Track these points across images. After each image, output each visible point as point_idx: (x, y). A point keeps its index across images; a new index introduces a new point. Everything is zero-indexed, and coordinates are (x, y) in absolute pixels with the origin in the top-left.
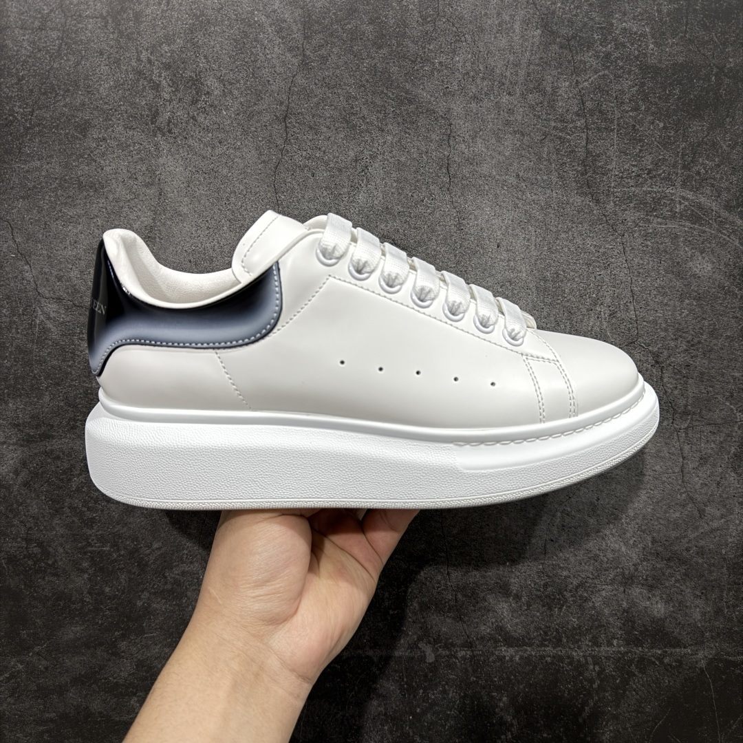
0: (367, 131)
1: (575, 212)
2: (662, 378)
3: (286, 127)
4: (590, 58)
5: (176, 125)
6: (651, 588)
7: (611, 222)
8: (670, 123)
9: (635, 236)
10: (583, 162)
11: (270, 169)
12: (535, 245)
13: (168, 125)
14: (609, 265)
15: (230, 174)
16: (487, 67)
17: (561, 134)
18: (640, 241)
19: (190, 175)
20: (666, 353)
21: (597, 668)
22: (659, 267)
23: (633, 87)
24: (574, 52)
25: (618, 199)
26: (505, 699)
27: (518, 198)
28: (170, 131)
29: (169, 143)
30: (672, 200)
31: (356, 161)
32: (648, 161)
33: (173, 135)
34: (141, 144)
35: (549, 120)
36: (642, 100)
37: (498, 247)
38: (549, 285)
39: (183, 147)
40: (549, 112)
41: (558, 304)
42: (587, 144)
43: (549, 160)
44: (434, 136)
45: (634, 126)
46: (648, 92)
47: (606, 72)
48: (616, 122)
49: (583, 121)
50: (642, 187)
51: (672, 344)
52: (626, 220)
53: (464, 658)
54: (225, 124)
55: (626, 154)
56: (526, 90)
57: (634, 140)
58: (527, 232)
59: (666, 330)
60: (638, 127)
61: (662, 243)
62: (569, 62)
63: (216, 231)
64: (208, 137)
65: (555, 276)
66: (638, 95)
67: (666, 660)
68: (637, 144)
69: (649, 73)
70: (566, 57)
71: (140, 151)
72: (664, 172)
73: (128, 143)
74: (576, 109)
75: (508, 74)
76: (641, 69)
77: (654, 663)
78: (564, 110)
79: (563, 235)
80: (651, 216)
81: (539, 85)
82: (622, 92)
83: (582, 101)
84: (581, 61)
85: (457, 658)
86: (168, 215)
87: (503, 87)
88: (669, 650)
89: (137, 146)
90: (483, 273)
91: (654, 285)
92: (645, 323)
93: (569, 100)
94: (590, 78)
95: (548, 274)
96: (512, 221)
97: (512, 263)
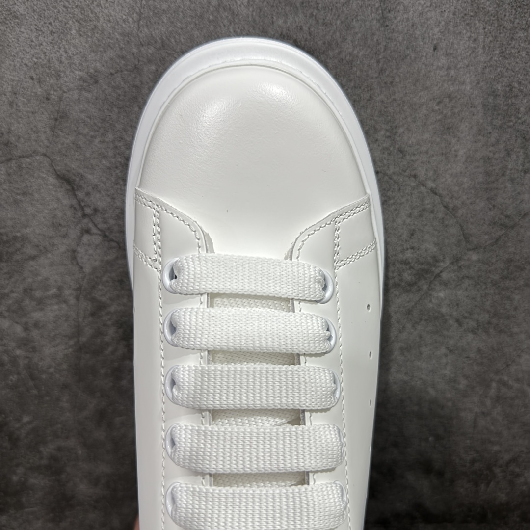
12: (484, 47)
37: (435, 49)
38: (500, 101)
41: (510, 127)
58: (473, 30)
63: (62, 36)
65: (508, 89)
79: (521, 34)
90: (414, 85)
95: (499, 87)
96: (454, 14)
97: (453, 72)
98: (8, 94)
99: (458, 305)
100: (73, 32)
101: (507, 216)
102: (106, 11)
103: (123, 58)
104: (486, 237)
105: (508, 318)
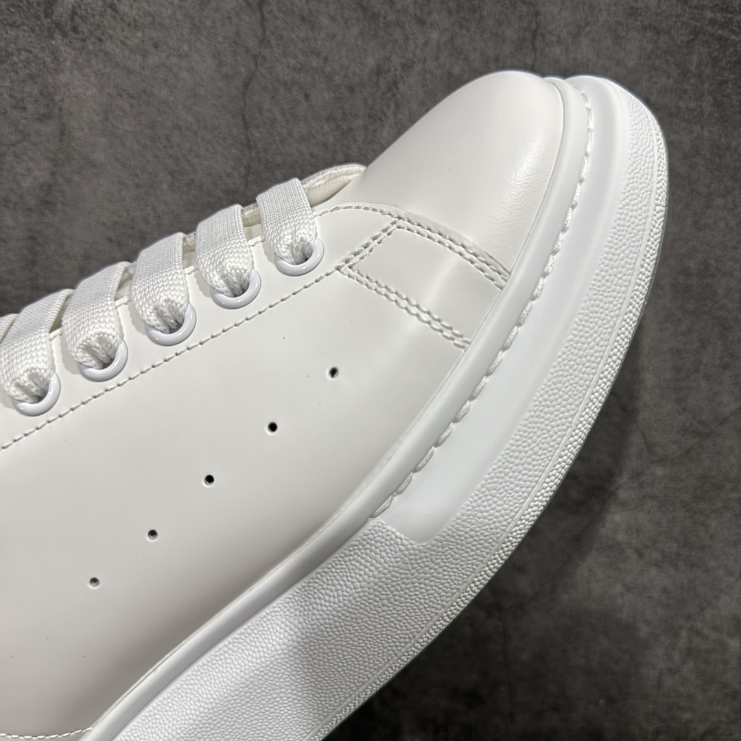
3: (263, 19)
13: (72, 19)
15: (172, 99)
17: (720, 32)
28: (75, 29)
29: (75, 49)
33: (81, 36)
34: (30, 52)
38: (693, 281)
41: (704, 312)
65: (702, 267)
71: (29, 63)
73: (10, 50)
79: (719, 201)
89: (24, 55)
95: (691, 264)
99: (637, 531)
100: (164, 186)
101: (701, 422)
102: (206, 163)
104: (674, 447)
105: (703, 548)
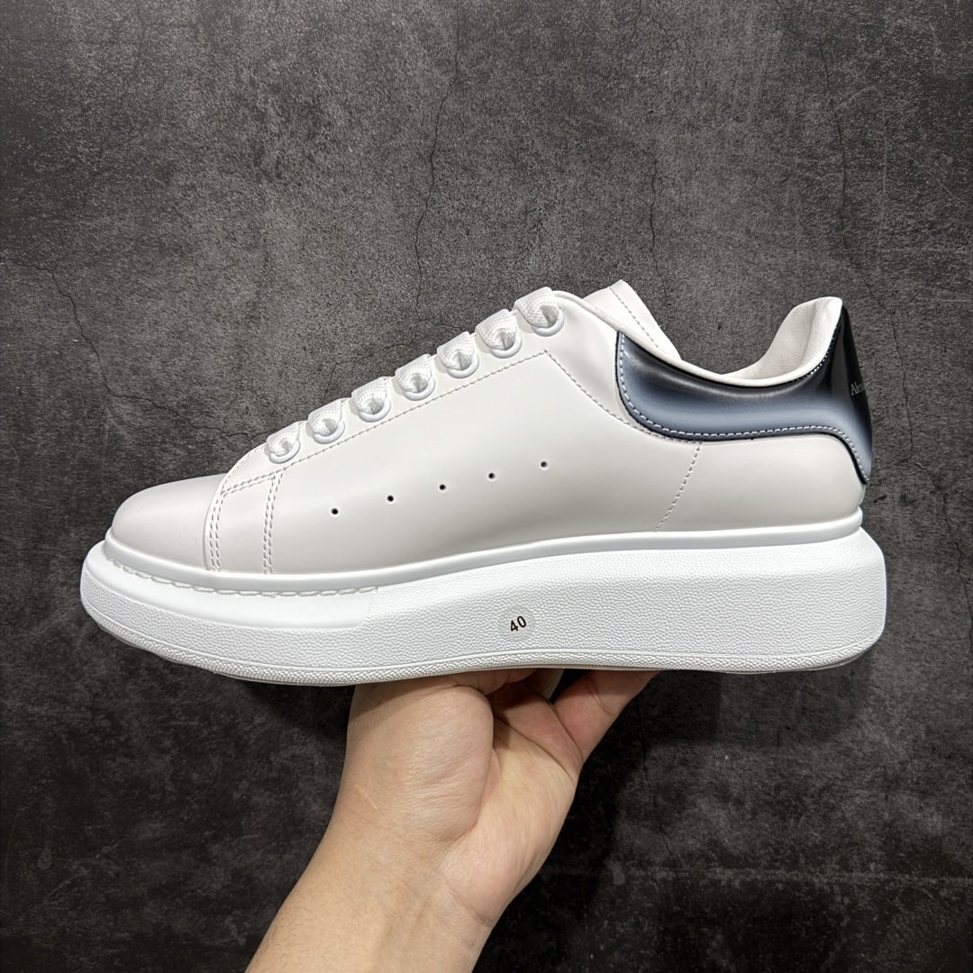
0: (541, 172)
1: (827, 281)
2: (944, 510)
4: (851, 68)
5: (287, 168)
6: (924, 794)
7: (877, 294)
8: (962, 158)
9: (910, 313)
10: (839, 211)
11: (411, 225)
14: (873, 354)
16: (706, 84)
18: (917, 320)
19: (305, 235)
20: (950, 475)
21: (847, 901)
22: (944, 356)
23: (911, 108)
24: (829, 60)
25: (887, 263)
26: (719, 937)
27: (748, 262)
30: (963, 264)
31: (526, 213)
32: (929, 211)
35: (792, 155)
36: (923, 126)
37: (719, 328)
39: (296, 197)
40: (792, 144)
42: (844, 187)
43: (792, 209)
44: (632, 178)
45: (911, 162)
46: (932, 115)
47: (873, 88)
48: (885, 157)
49: (839, 156)
50: (921, 246)
51: (960, 463)
52: (897, 292)
53: (664, 881)
54: (352, 165)
55: (900, 202)
56: (760, 114)
57: (911, 181)
58: (759, 308)
59: (952, 444)
60: (916, 163)
61: (948, 324)
62: (821, 74)
63: (339, 308)
64: (329, 183)
66: (918, 119)
67: (943, 893)
68: (915, 187)
69: (934, 88)
70: (816, 68)
72: (952, 226)
74: (830, 139)
75: (736, 92)
76: (922, 82)
77: (926, 896)
78: (814, 142)
80: (933, 286)
81: (779, 107)
82: (896, 115)
83: (839, 129)
84: (838, 73)
85: (654, 880)
86: (277, 287)
87: (728, 111)
88: (947, 880)
91: (936, 381)
92: (922, 434)
93: (820, 128)
94: (850, 96)
96: (740, 293)
97: (738, 351)
98: (278, 364)
103: (400, 332)
